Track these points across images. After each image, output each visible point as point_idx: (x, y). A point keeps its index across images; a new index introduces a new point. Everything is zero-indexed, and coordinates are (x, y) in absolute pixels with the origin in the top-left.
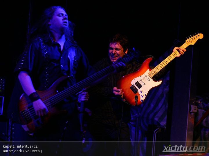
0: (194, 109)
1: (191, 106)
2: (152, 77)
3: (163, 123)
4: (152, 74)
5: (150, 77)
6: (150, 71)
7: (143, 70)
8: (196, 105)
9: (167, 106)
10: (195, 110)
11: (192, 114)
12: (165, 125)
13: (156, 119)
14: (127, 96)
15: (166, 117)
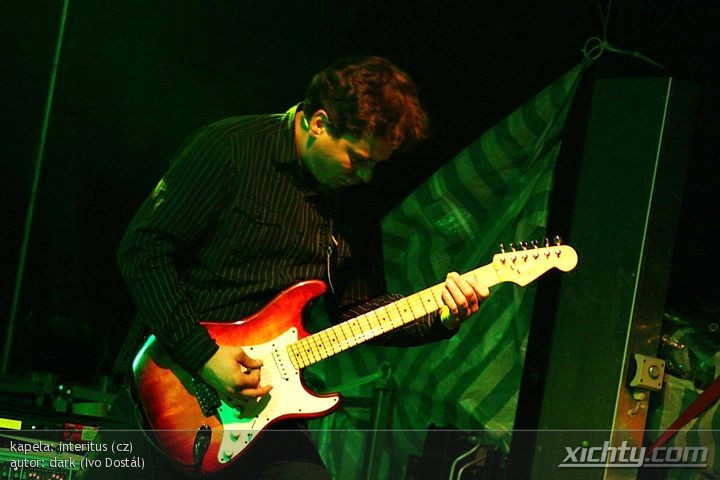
0: (647, 371)
1: (637, 357)
2: (302, 366)
3: (501, 427)
4: (303, 354)
5: (295, 363)
6: (301, 336)
7: (271, 325)
8: (660, 356)
9: (524, 349)
10: (655, 378)
11: (639, 396)
12: (507, 434)
13: (468, 405)
14: (166, 415)
15: (514, 400)
